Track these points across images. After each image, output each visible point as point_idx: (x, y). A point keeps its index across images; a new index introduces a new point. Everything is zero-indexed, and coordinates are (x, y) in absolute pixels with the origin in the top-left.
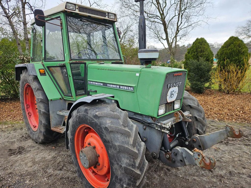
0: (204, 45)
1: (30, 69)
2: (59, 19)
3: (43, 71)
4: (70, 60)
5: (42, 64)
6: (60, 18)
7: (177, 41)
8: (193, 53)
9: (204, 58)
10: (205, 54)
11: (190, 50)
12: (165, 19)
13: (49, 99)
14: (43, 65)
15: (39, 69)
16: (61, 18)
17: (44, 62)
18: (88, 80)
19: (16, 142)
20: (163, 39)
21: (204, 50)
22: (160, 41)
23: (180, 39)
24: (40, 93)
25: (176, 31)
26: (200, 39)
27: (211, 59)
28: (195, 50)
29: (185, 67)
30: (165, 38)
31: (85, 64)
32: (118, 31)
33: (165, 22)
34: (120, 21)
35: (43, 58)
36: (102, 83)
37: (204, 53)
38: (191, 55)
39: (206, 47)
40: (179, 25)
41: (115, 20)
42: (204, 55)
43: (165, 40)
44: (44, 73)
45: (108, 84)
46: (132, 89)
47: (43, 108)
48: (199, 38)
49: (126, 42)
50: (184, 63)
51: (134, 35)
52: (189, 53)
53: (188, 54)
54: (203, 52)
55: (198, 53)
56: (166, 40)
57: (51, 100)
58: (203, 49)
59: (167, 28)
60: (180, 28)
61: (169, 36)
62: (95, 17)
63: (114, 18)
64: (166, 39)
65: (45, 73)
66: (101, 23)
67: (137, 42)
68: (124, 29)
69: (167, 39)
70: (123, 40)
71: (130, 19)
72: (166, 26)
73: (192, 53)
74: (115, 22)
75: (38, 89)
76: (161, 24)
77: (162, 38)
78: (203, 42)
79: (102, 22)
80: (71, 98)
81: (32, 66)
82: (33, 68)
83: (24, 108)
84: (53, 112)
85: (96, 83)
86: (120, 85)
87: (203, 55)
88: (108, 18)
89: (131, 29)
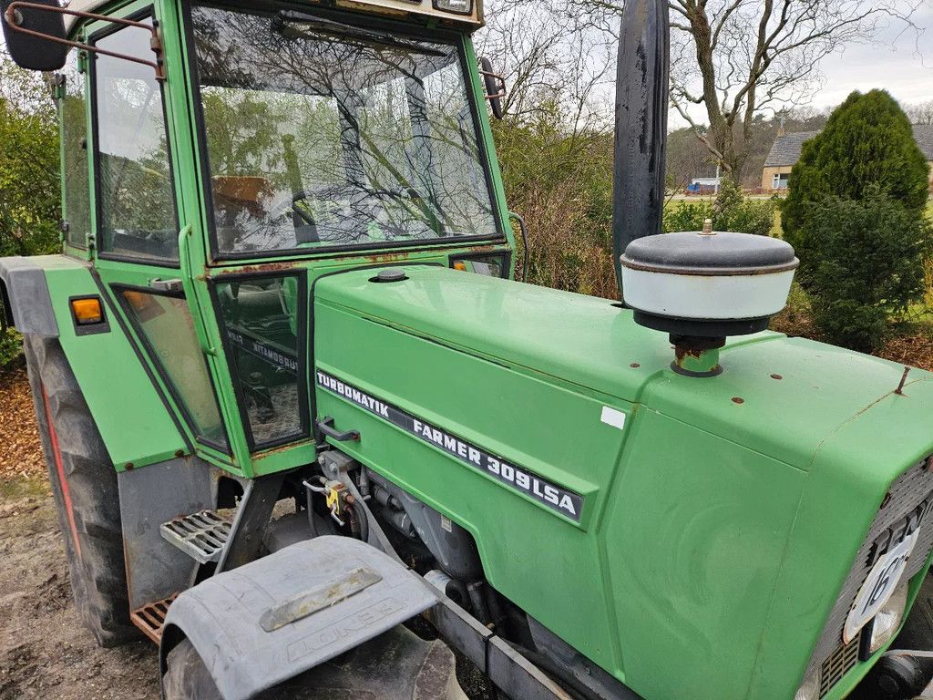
0: (887, 123)
1: (21, 304)
2: (148, 21)
3: (94, 310)
4: (210, 262)
5: (91, 269)
6: (154, 18)
7: (756, 107)
8: (832, 164)
9: (884, 184)
10: (891, 169)
11: (817, 147)
12: (706, 8)
13: (115, 462)
14: (96, 276)
15: (72, 300)
16: (158, 18)
17: (99, 258)
18: (318, 364)
19: (15, 617)
20: (689, 98)
21: (885, 147)
22: (677, 106)
23: (768, 98)
24: (78, 427)
25: (752, 61)
26: (867, 96)
27: (918, 187)
28: (839, 150)
29: (789, 224)
30: (702, 94)
31: (302, 275)
32: (489, 78)
33: (704, 21)
34: (502, 26)
35: (91, 238)
36: (385, 402)
37: (886, 164)
38: (820, 169)
39: (895, 133)
40: (768, 36)
41: (473, 20)
42: (884, 174)
43: (699, 102)
44: (98, 320)
45: (416, 423)
46: (567, 502)
47: (93, 504)
48: (864, 89)
49: (527, 115)
50: (783, 205)
51: (561, 84)
52: (809, 159)
53: (807, 165)
54: (882, 156)
55: (854, 164)
56: (703, 102)
57: (130, 467)
58: (881, 146)
59: (713, 48)
60: (775, 48)
61: (719, 83)
62: (361, 7)
63: (467, 9)
64: (703, 98)
65: (103, 319)
66: (391, 40)
67: (572, 114)
68: (520, 58)
69: (709, 97)
70: (515, 105)
71: (546, 13)
72: (709, 42)
73: (826, 162)
74: (471, 28)
75: (65, 407)
76: (685, 29)
77: (685, 94)
78: (880, 111)
79: (403, 33)
80: (228, 459)
81: (31, 283)
82: (37, 292)
83: (51, 454)
84: (141, 528)
85: (357, 396)
86: (485, 453)
87: (881, 170)
88: (435, 7)
89: (551, 57)
